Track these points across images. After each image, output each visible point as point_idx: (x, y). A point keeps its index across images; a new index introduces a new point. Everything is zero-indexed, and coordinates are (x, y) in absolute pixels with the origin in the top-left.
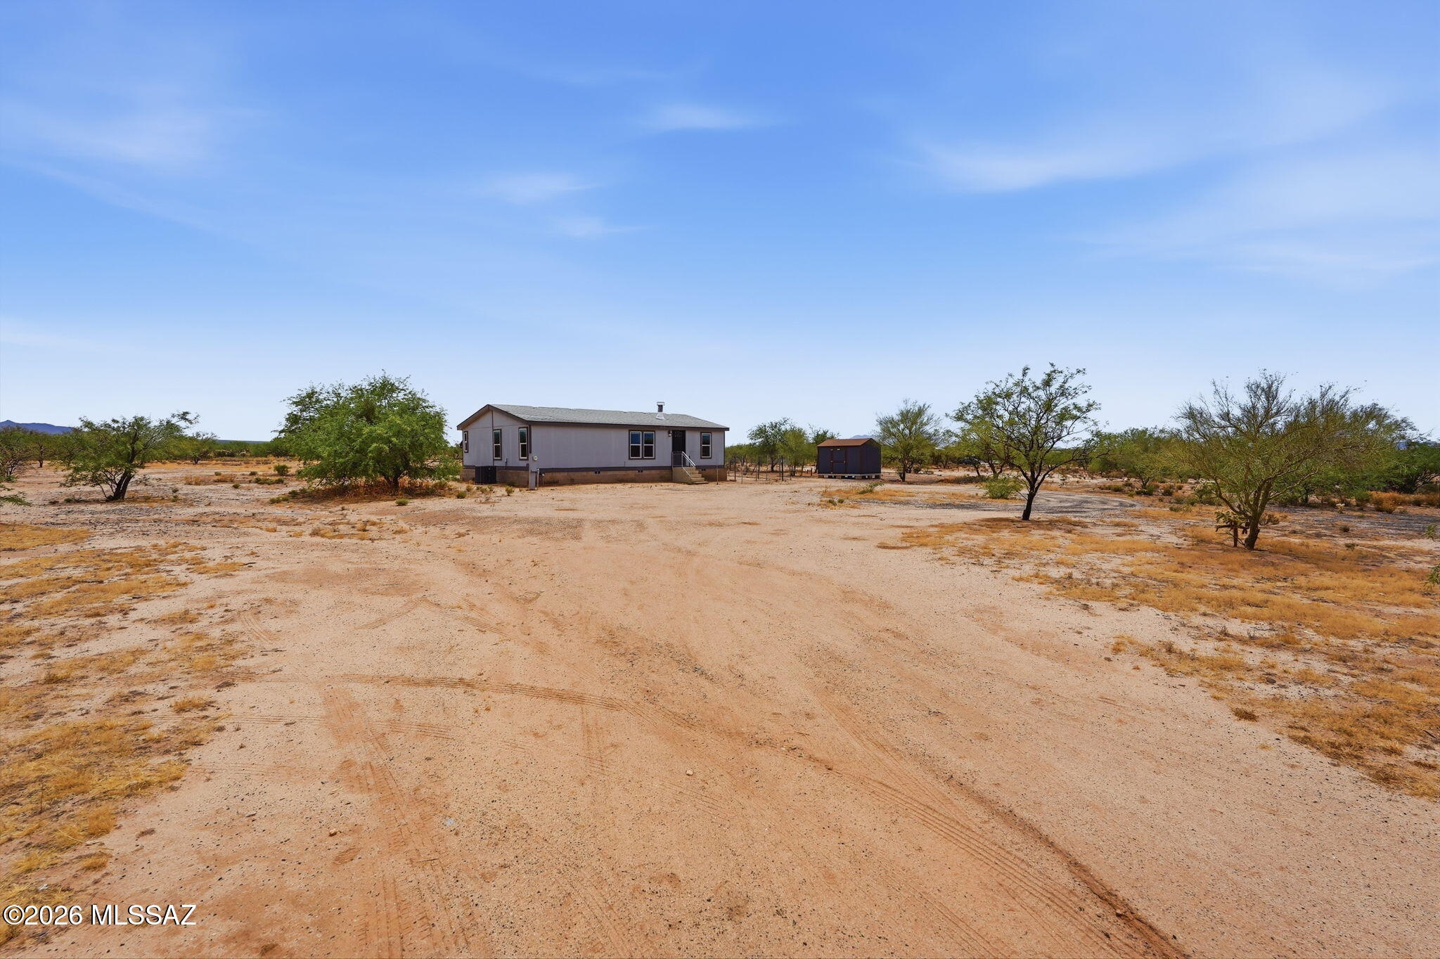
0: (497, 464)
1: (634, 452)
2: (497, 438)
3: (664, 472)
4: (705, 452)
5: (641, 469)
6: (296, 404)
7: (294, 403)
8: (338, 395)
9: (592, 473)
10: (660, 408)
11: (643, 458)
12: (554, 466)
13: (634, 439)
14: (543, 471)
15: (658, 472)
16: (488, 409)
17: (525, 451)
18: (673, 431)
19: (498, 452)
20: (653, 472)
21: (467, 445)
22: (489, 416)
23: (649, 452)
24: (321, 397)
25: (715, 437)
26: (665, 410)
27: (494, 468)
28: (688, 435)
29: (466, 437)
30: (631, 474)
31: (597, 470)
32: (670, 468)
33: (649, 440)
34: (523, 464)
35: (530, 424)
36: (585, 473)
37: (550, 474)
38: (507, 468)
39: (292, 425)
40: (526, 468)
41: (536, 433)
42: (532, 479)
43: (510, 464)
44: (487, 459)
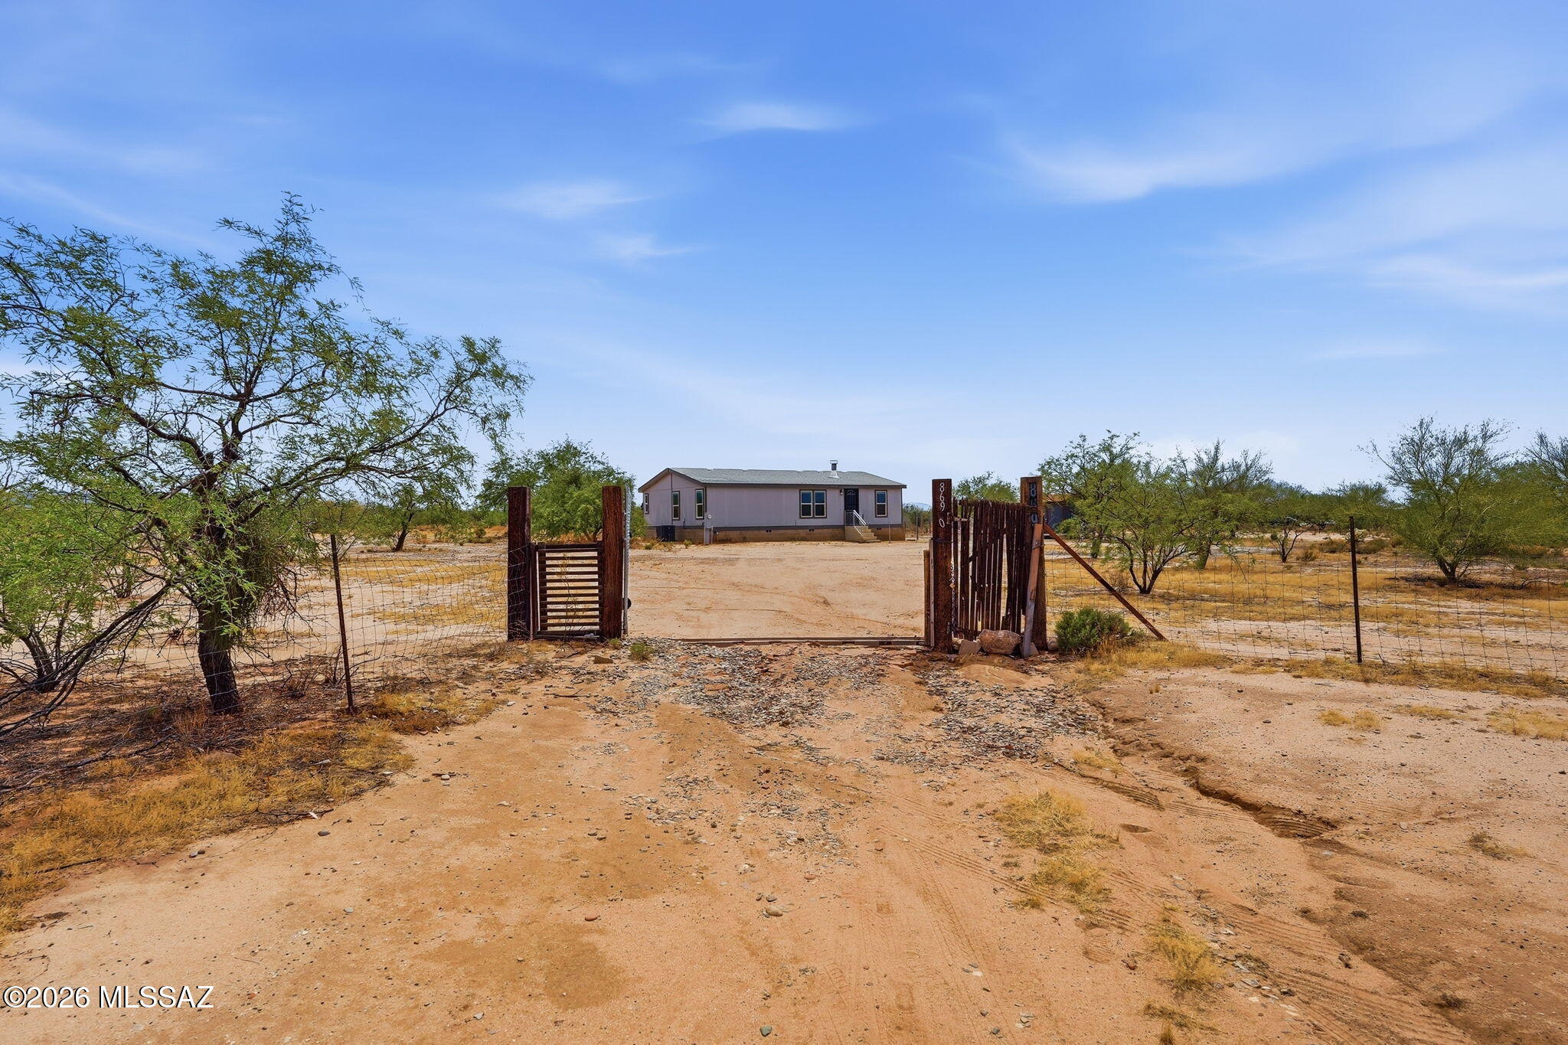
0: (675, 523)
1: (805, 511)
2: (676, 499)
3: (837, 531)
4: (881, 510)
5: (812, 529)
6: (492, 470)
7: (490, 469)
8: (527, 461)
9: (764, 532)
10: (834, 466)
11: (813, 517)
12: (727, 525)
13: (805, 498)
14: (716, 530)
15: (830, 530)
16: (668, 473)
17: (701, 511)
18: (846, 490)
19: (676, 513)
20: (825, 530)
21: (647, 506)
22: (669, 478)
23: (820, 511)
24: (512, 463)
25: (890, 495)
26: (838, 469)
27: (673, 527)
28: (862, 494)
29: (647, 499)
30: (802, 532)
31: (769, 529)
32: (842, 527)
33: (820, 498)
34: (699, 523)
35: (706, 486)
36: (756, 532)
37: (724, 533)
38: (684, 527)
39: (486, 490)
40: (702, 527)
41: (711, 494)
42: (706, 536)
43: (687, 524)
44: (667, 519)
